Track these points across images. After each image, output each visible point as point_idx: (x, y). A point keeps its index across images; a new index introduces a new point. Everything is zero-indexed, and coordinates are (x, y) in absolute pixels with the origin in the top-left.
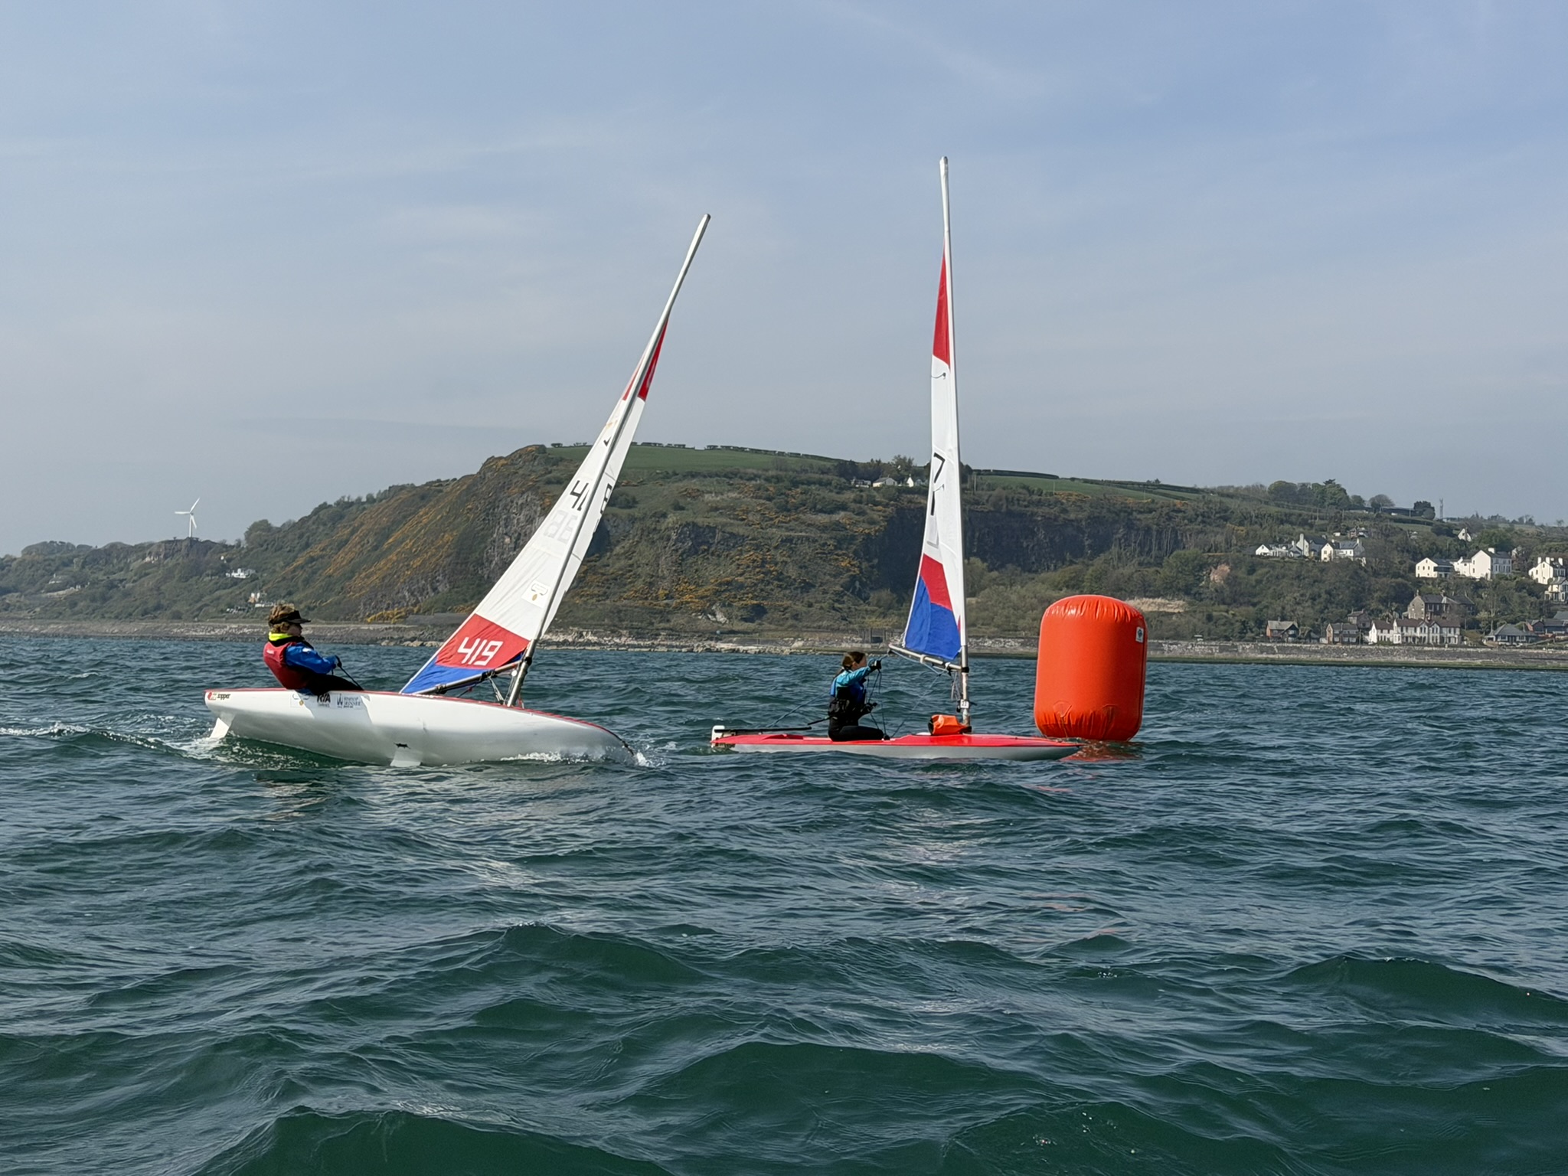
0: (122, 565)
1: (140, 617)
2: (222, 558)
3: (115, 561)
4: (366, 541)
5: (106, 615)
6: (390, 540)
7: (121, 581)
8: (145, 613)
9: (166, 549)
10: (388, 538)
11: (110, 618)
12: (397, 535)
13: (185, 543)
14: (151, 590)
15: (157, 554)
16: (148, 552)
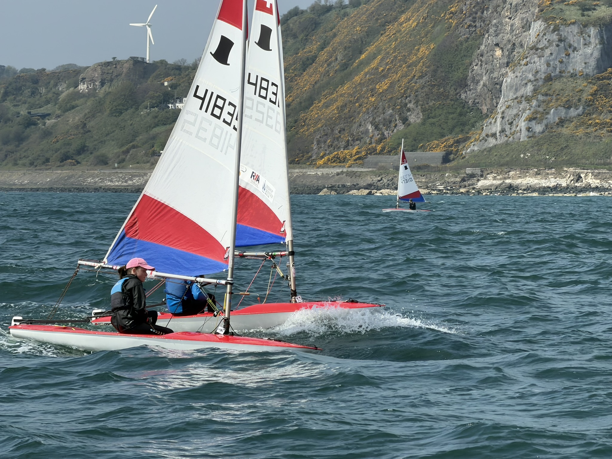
0: (50, 95)
1: (58, 164)
2: (166, 84)
3: (43, 90)
4: (333, 58)
5: (20, 162)
6: (363, 56)
7: (44, 116)
8: (65, 158)
9: (103, 73)
10: (361, 53)
11: (24, 165)
12: (371, 49)
13: (126, 65)
14: (77, 127)
15: (93, 81)
16: (80, 77)
